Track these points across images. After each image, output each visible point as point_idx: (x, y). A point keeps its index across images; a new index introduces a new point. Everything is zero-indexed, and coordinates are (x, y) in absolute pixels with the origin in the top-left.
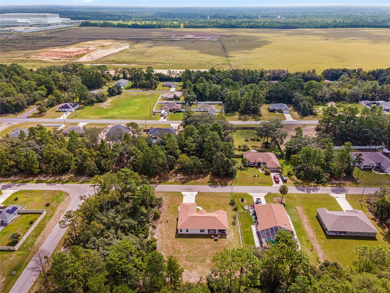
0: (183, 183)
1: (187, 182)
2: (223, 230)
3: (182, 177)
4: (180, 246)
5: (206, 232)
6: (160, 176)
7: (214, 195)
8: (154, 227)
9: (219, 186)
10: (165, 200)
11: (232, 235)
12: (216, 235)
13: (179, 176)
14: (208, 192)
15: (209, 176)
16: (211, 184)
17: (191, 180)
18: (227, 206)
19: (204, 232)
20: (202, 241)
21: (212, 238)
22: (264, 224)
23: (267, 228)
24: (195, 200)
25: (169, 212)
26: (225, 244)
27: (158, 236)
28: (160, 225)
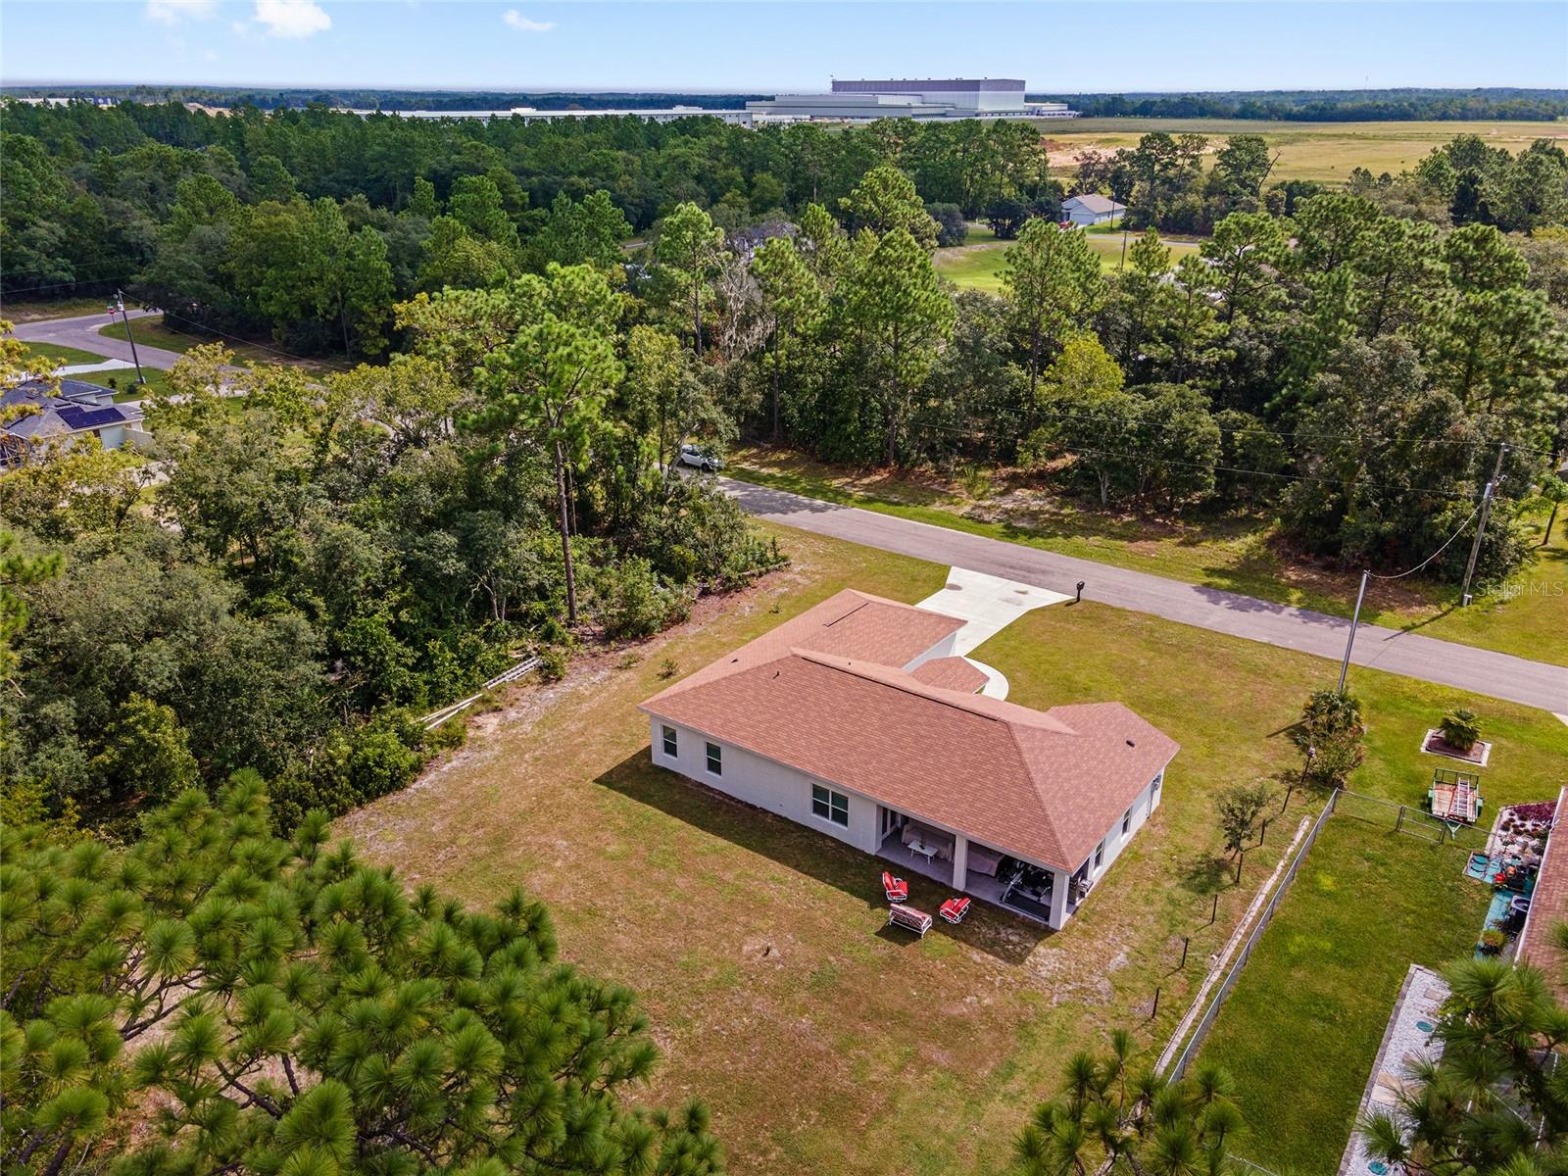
0: (1011, 533)
1: (1053, 535)
2: (1040, 880)
3: (1035, 505)
4: (562, 843)
5: (863, 833)
6: (902, 475)
7: (1209, 647)
8: (549, 674)
9: (1293, 609)
10: (802, 573)
11: (1105, 958)
12: (928, 891)
13: (1028, 498)
14: (1153, 617)
15: (1250, 539)
16: (1226, 582)
17: (1086, 532)
18: (1255, 740)
19: (841, 818)
20: (769, 892)
21: (878, 898)
24: (1010, 627)
25: (743, 631)
26: (959, 1010)
27: (507, 726)
28: (604, 673)
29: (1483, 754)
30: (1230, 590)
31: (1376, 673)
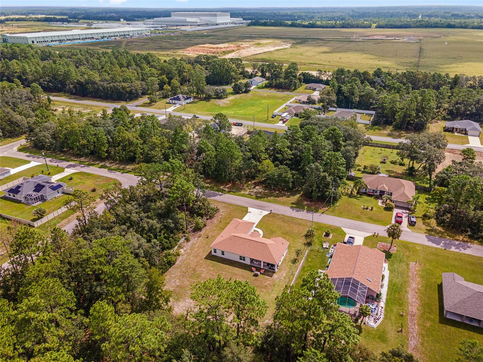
0: (257, 198)
1: (264, 197)
2: (273, 265)
3: (260, 190)
4: (204, 270)
5: (248, 262)
6: (234, 184)
7: (292, 220)
8: (187, 240)
9: (305, 211)
10: (222, 212)
11: (282, 275)
12: (258, 269)
13: (259, 189)
14: (283, 215)
15: (298, 195)
16: (295, 206)
17: (271, 196)
18: (300, 238)
19: (244, 260)
20: (237, 272)
21: (252, 271)
22: (335, 270)
23: (336, 277)
24: (261, 220)
25: (216, 227)
26: (265, 284)
27: (185, 251)
28: (196, 239)
29: (331, 236)
30: (295, 207)
31: (318, 223)
